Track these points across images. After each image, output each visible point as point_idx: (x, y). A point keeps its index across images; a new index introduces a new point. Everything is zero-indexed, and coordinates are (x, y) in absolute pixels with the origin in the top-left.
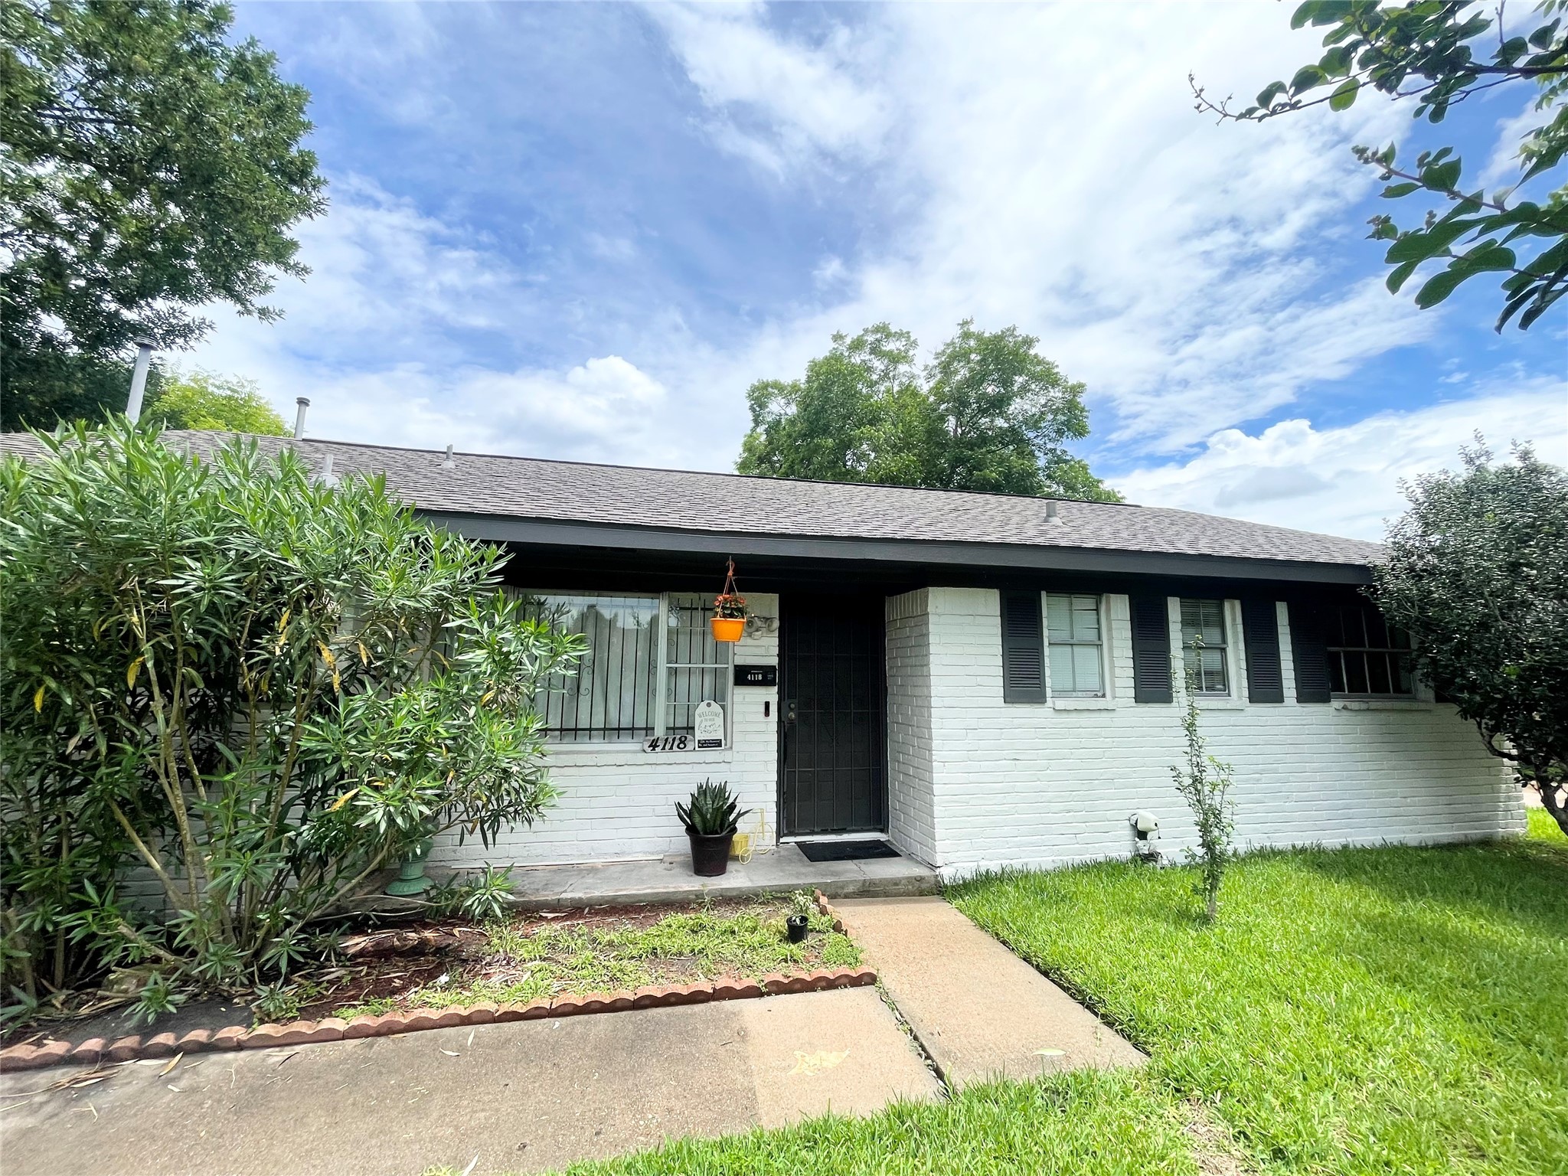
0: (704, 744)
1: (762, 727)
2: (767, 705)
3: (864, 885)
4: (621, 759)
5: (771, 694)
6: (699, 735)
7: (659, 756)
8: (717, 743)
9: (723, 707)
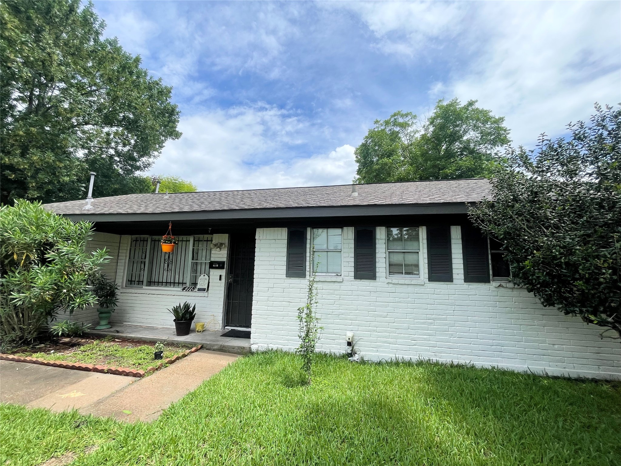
0: (200, 290)
1: (219, 285)
2: (220, 276)
3: (221, 347)
4: (173, 293)
5: (223, 272)
6: (198, 286)
7: (185, 293)
8: (204, 290)
9: (209, 277)
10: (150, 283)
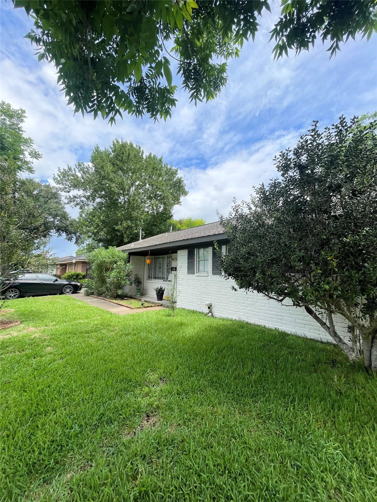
0: (169, 281)
10: (155, 278)
